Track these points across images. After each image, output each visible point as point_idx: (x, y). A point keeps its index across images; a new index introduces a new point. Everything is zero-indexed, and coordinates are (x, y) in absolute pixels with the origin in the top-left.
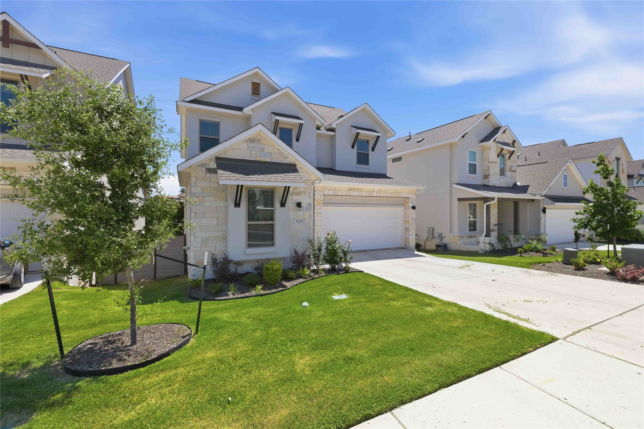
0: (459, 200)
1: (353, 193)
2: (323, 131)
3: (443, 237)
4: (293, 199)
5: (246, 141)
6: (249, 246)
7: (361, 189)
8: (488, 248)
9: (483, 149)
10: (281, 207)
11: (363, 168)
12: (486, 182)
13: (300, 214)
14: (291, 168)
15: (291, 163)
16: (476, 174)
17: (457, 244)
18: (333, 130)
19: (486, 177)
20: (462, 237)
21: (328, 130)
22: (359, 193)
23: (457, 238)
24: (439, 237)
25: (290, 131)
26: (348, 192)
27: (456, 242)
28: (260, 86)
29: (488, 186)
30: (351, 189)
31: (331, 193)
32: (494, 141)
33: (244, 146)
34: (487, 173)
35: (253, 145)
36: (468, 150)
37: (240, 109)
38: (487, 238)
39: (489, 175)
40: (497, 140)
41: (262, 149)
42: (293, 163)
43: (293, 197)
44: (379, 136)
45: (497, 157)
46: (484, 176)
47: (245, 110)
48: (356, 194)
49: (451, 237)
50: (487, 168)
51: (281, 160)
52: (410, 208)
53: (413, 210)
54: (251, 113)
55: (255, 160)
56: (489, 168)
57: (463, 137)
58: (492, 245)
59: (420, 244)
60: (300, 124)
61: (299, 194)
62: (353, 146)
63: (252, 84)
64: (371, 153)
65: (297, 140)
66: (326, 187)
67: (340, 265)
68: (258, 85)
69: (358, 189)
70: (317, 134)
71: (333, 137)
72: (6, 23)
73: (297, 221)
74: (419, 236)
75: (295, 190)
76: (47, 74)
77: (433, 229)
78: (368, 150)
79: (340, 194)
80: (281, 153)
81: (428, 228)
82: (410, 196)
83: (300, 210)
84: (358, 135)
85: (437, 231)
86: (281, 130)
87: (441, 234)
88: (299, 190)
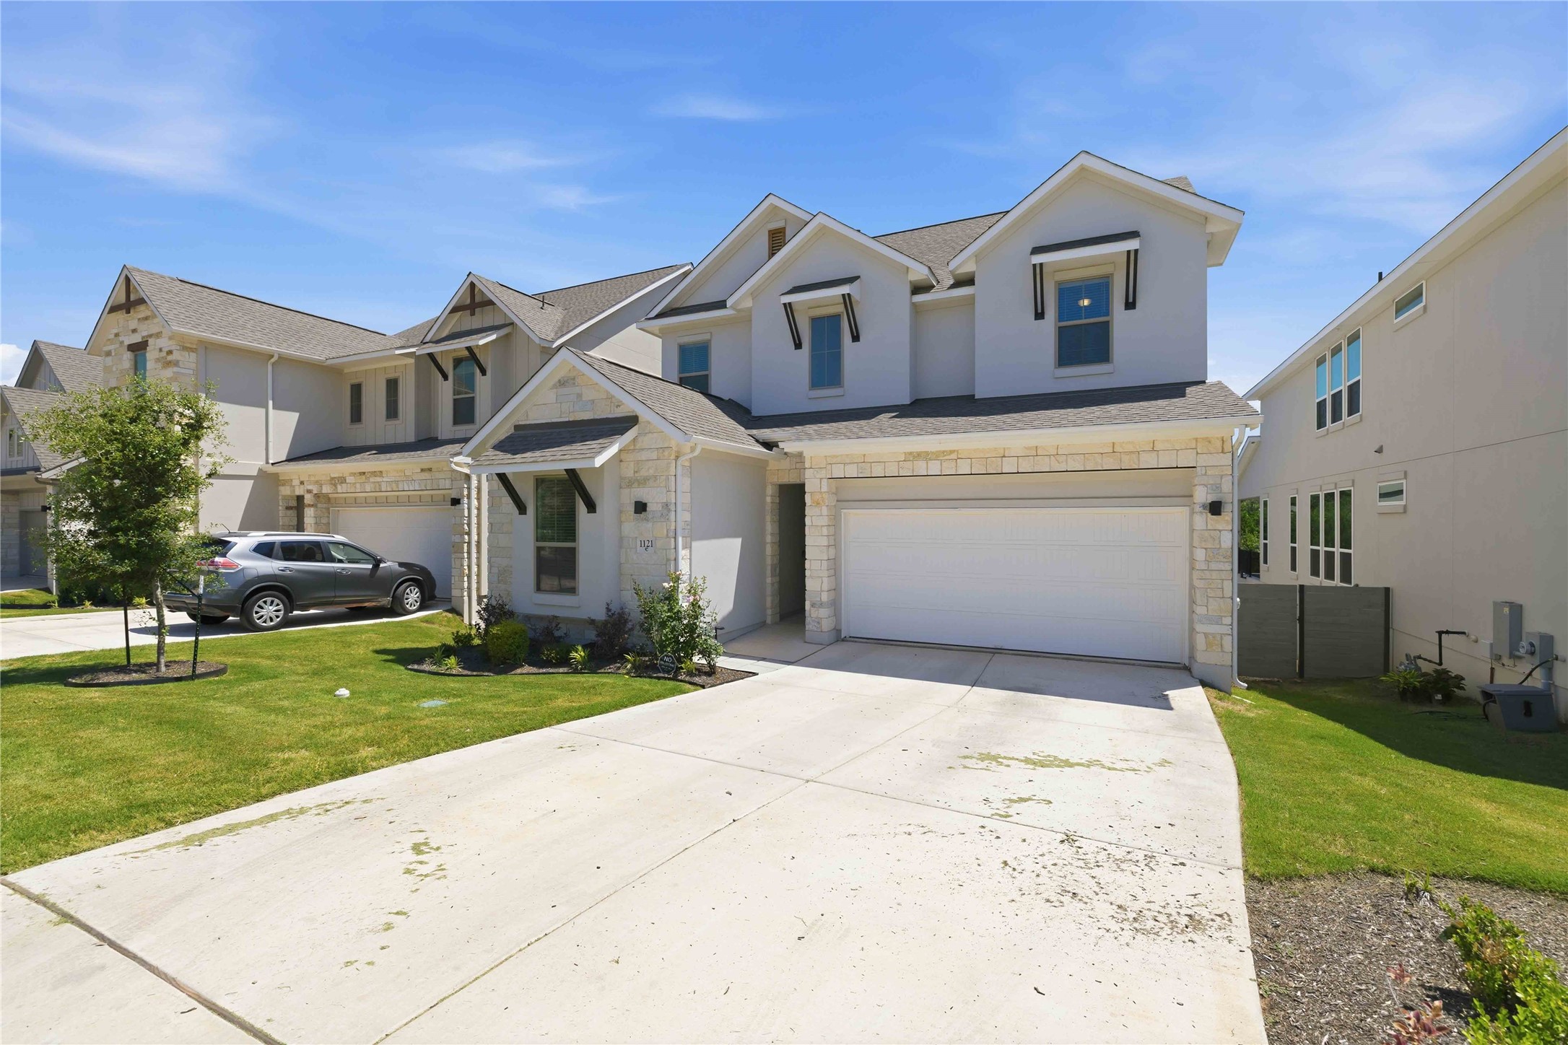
1: (921, 467)
2: (941, 291)
3: (1556, 656)
4: (629, 498)
6: (539, 588)
7: (952, 452)
10: (587, 513)
11: (1083, 377)
13: (646, 528)
14: (630, 423)
15: (626, 414)
18: (969, 281)
21: (956, 284)
22: (945, 464)
24: (1536, 652)
25: (836, 318)
26: (909, 464)
30: (918, 456)
31: (852, 471)
33: (554, 396)
35: (565, 391)
37: (721, 305)
41: (579, 396)
42: (631, 414)
43: (632, 491)
44: (1137, 250)
47: (729, 303)
48: (934, 468)
51: (611, 413)
52: (1198, 509)
53: (1210, 515)
54: (748, 303)
55: (567, 420)
60: (843, 295)
61: (643, 482)
62: (1040, 311)
63: (769, 235)
64: (1120, 319)
65: (856, 338)
66: (836, 457)
67: (667, 656)
68: (781, 232)
69: (944, 452)
70: (915, 306)
71: (971, 301)
72: (472, 285)
73: (643, 545)
74: (1473, 637)
75: (636, 475)
76: (494, 337)
77: (1517, 611)
78: (1107, 312)
79: (878, 471)
80: (610, 398)
81: (1495, 604)
82: (1202, 461)
83: (647, 520)
84: (1038, 270)
85: (1534, 624)
86: (816, 322)
87: (1548, 640)
88: (643, 473)
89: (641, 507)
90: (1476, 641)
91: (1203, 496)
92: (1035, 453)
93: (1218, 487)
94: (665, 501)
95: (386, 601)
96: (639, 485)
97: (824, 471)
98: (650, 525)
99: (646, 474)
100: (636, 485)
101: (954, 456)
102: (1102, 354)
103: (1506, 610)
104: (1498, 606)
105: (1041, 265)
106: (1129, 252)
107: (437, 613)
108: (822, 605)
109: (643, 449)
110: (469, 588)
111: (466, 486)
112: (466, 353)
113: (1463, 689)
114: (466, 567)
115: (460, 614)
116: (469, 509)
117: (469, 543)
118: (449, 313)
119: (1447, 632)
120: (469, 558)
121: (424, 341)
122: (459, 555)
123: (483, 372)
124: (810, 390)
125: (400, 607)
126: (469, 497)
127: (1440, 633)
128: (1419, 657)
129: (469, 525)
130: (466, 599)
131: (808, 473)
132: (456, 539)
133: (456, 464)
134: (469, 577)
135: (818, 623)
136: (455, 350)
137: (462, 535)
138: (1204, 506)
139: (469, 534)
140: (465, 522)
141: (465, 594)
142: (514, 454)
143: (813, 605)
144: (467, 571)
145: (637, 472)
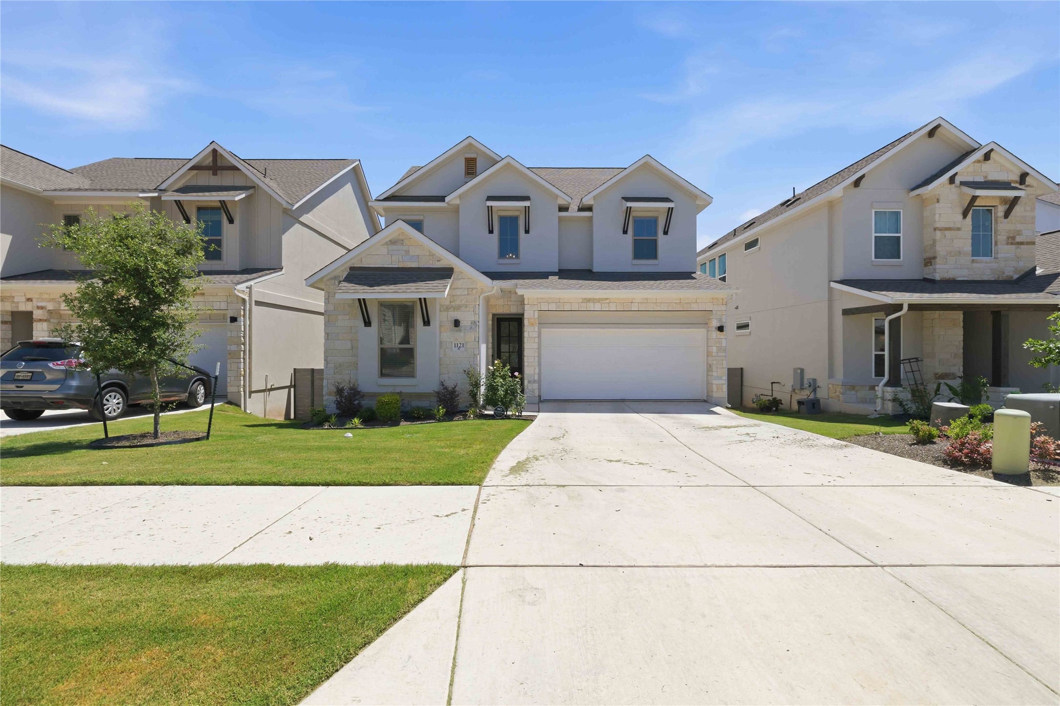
0: (846, 312)
1: (591, 306)
2: (573, 212)
3: (817, 386)
4: (449, 316)
5: (386, 244)
6: (382, 375)
7: (607, 299)
8: (890, 408)
9: (922, 202)
10: (424, 326)
11: (645, 265)
12: (928, 273)
13: (460, 336)
14: (446, 273)
15: (446, 266)
16: (899, 258)
17: (839, 400)
18: (589, 209)
19: (928, 263)
20: (853, 388)
21: (581, 209)
22: (604, 305)
23: (839, 389)
24: (810, 386)
25: (515, 219)
26: (582, 305)
27: (838, 396)
28: (476, 161)
29: (932, 281)
30: (589, 300)
31: (553, 307)
32: (952, 180)
33: (384, 250)
34: (928, 255)
35: (395, 247)
36: (873, 211)
37: (441, 199)
38: (889, 389)
39: (935, 258)
40: (958, 180)
41: (407, 252)
42: (448, 266)
43: (449, 313)
44: (673, 208)
45: (961, 217)
46: (925, 260)
47: (447, 199)
48: (598, 307)
49: (830, 386)
50: (931, 242)
51: (432, 264)
52: (714, 329)
53: (719, 332)
54: (458, 202)
55: (396, 266)
56: (934, 241)
57: (857, 184)
58: (901, 404)
59: (780, 400)
60: (526, 207)
61: (458, 308)
62: (625, 230)
63: (465, 161)
64: (661, 238)
65: (527, 232)
66: (543, 299)
67: (499, 407)
68: (473, 161)
69: (602, 299)
70: (561, 219)
71: (590, 219)
72: (215, 151)
73: (456, 346)
74: (783, 384)
75: (452, 304)
76: (243, 196)
77: (802, 370)
78: (656, 234)
79: (567, 307)
80: (432, 255)
81: (794, 369)
82: (715, 308)
83: (460, 331)
84: (629, 210)
85: (809, 375)
86: (502, 219)
87: (815, 380)
88: (458, 303)
89: (457, 323)
90: (784, 385)
91: (715, 323)
92: (646, 301)
93: (720, 320)
94: (473, 319)
95: (184, 396)
96: (454, 309)
97: (536, 306)
98: (462, 334)
99: (460, 303)
100: (452, 310)
101: (608, 301)
102: (653, 254)
103: (799, 371)
104: (795, 370)
105: (631, 207)
106: (669, 208)
107: (221, 405)
108: (534, 381)
109: (457, 288)
110: (244, 386)
111: (242, 308)
112: (219, 204)
113: (782, 404)
114: (242, 370)
115: (239, 406)
116: (244, 325)
117: (244, 351)
118: (188, 170)
119: (774, 383)
120: (244, 363)
121: (159, 188)
122: (237, 360)
123: (231, 221)
124: (498, 258)
125: (194, 401)
126: (244, 316)
127: (772, 383)
128: (762, 395)
129: (244, 337)
130: (242, 393)
131: (526, 307)
132: (234, 348)
133: (238, 291)
134: (244, 377)
135: (533, 392)
136: (198, 201)
137: (239, 344)
138: (716, 328)
139: (244, 344)
140: (242, 335)
141: (242, 389)
142: (371, 287)
143: (529, 382)
144: (243, 373)
145: (452, 302)
